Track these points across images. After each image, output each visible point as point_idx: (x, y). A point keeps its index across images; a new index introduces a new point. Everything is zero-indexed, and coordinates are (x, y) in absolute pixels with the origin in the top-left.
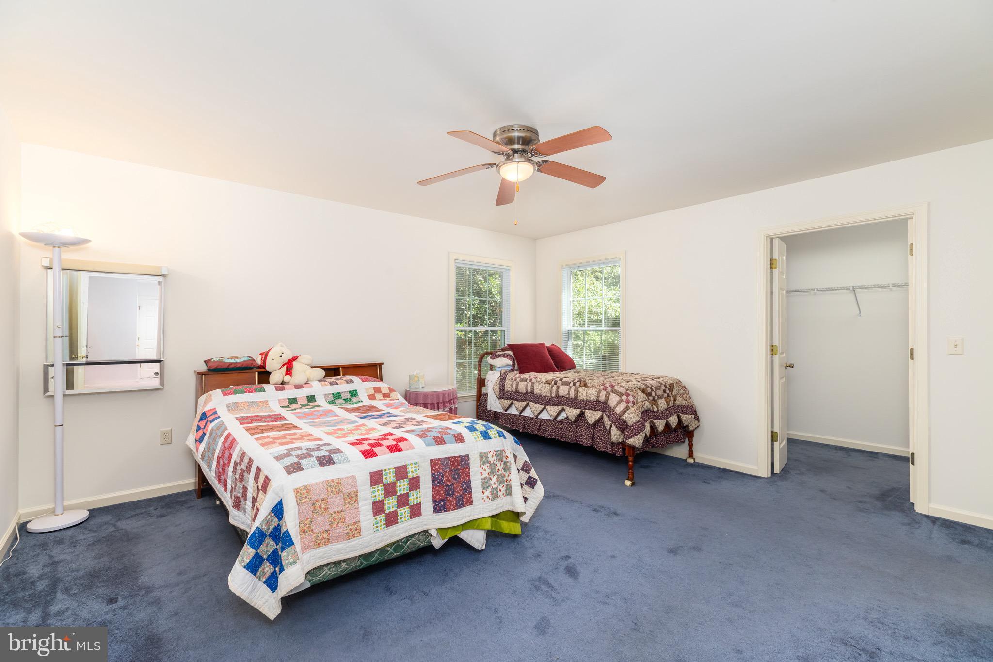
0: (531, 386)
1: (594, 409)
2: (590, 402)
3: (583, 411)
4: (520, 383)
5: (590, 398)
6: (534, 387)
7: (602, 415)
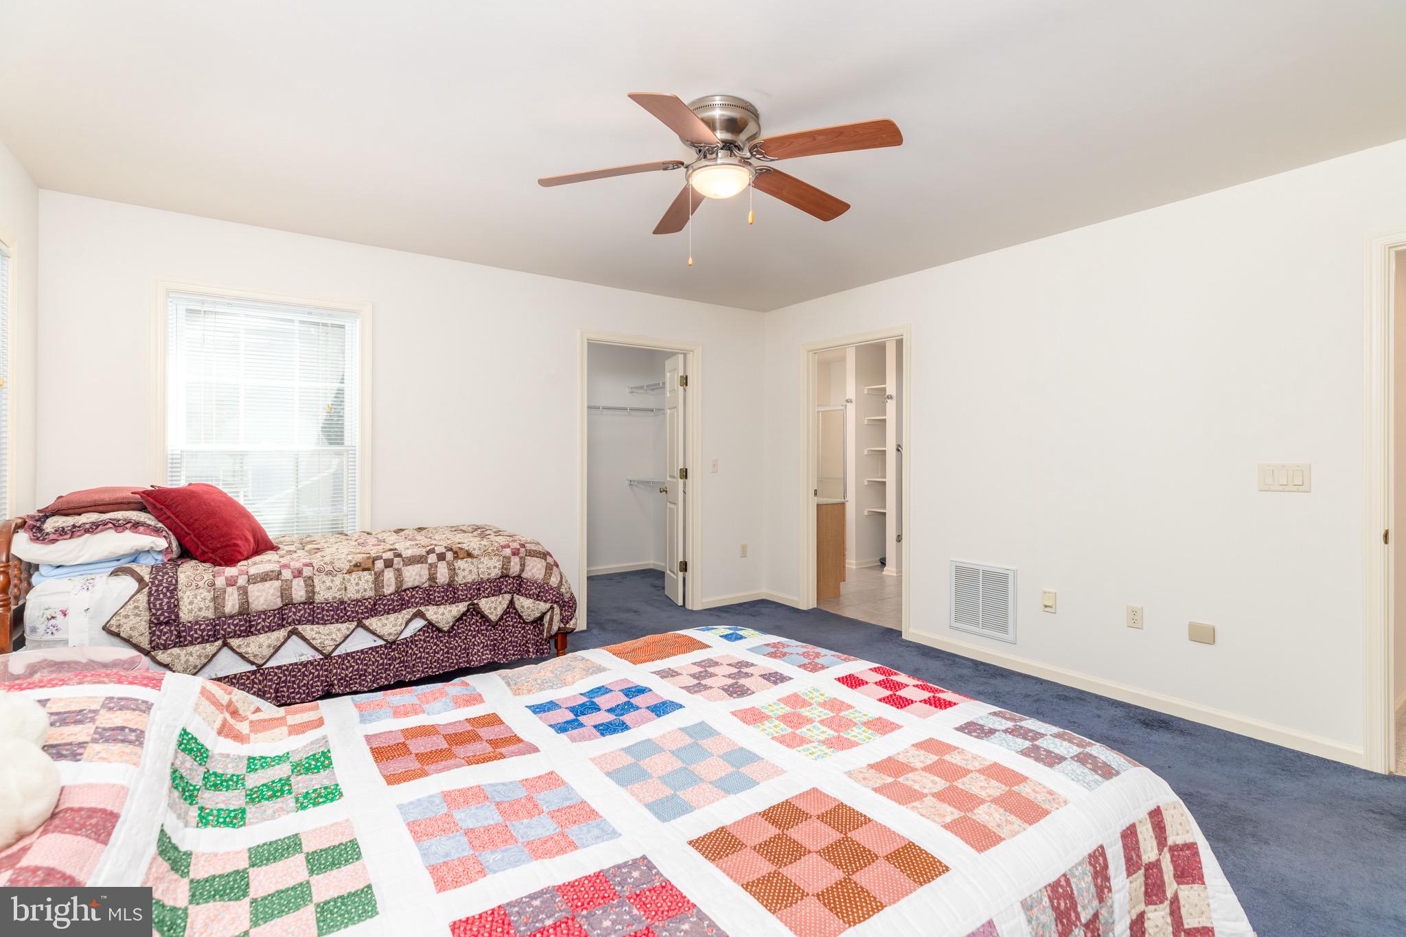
0: (307, 585)
1: (498, 591)
2: (490, 582)
3: (475, 601)
4: (251, 588)
5: (489, 574)
6: (313, 586)
7: (512, 598)
